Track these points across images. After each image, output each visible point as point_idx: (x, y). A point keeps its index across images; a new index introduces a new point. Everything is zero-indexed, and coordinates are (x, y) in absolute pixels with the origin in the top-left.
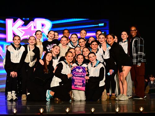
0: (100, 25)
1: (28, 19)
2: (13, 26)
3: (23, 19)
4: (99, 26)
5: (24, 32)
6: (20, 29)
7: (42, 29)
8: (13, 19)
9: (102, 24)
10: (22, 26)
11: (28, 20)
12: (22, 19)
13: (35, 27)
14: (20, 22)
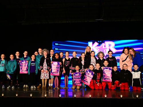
1: (101, 41)
2: (92, 46)
5: (99, 49)
6: (96, 48)
7: (109, 47)
8: (92, 42)
10: (98, 46)
12: (97, 42)
13: (105, 46)
14: (96, 44)
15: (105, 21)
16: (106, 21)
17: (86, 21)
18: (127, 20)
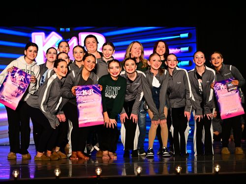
0: (182, 36)
1: (69, 29)
3: (61, 29)
4: (180, 38)
8: (44, 33)
9: (186, 35)
11: (68, 32)
12: (58, 32)
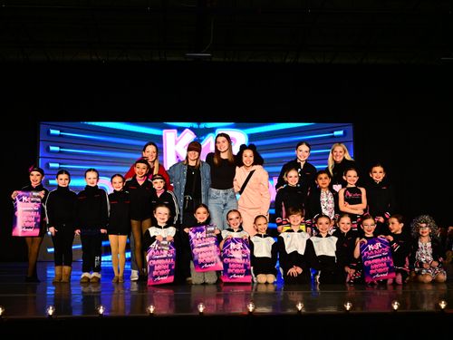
15: (217, 59)
16: (222, 60)
17: (157, 58)
18: (288, 60)
